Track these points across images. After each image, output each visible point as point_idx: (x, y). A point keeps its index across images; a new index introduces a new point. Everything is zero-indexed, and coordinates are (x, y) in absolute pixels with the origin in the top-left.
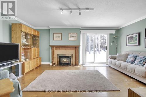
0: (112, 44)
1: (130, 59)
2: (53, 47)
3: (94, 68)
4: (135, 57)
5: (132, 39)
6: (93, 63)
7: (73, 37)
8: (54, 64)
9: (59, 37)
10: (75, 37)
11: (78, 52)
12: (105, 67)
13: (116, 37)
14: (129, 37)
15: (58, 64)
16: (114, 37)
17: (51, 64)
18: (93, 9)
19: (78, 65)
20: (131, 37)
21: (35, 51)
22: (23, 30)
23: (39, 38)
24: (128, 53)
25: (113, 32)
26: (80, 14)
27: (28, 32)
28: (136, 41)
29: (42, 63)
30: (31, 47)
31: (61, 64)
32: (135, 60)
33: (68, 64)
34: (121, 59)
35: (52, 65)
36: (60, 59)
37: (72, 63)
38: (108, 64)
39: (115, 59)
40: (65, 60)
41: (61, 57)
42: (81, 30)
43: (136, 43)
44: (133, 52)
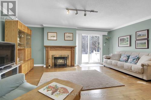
0: (104, 45)
1: (123, 58)
2: (47, 47)
3: (89, 68)
4: (128, 57)
5: (123, 41)
6: (88, 63)
7: (69, 37)
8: (49, 66)
9: (54, 37)
10: (71, 37)
11: (74, 52)
12: (99, 67)
13: (108, 38)
14: (120, 39)
15: (52, 66)
16: (107, 38)
17: (45, 66)
18: (97, 12)
19: (74, 66)
20: (122, 39)
21: (28, 52)
22: (19, 27)
23: (31, 37)
24: (120, 53)
25: (106, 34)
26: (85, 15)
27: (23, 30)
28: (127, 43)
29: (35, 65)
30: (25, 47)
31: (56, 66)
32: (128, 59)
33: (64, 66)
34: (115, 59)
35: (47, 67)
36: (55, 61)
37: (67, 64)
38: (102, 64)
39: (109, 59)
40: (60, 61)
41: (56, 58)
42: (77, 30)
43: (128, 44)
44: (125, 52)
